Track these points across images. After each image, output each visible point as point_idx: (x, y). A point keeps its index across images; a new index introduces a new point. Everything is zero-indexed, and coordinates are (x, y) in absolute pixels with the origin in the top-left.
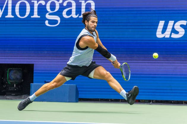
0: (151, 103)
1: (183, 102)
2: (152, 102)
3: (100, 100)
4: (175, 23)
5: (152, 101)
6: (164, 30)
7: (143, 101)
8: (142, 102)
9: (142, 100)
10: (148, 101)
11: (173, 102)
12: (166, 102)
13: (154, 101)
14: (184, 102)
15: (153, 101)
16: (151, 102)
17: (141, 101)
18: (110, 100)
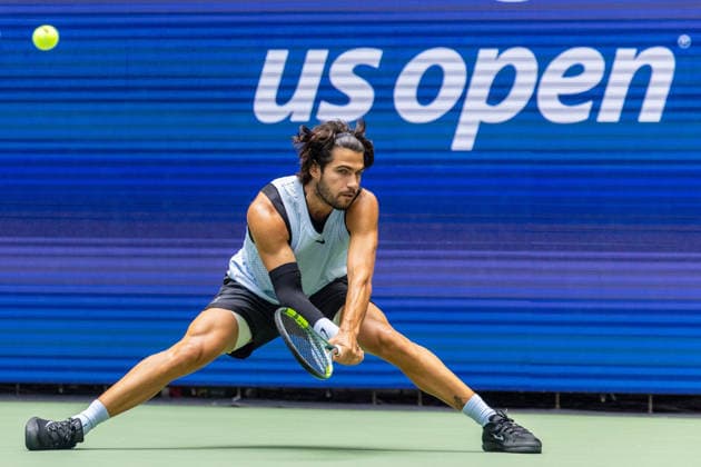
0: (235, 399)
1: (371, 396)
2: (239, 397)
3: (18, 387)
4: (329, 62)
5: (239, 392)
6: (285, 92)
7: (201, 391)
8: (196, 397)
9: (197, 388)
10: (222, 393)
11: (328, 395)
12: (299, 396)
13: (248, 392)
14: (374, 398)
15: (243, 390)
16: (235, 395)
17: (194, 393)
18: (61, 390)
